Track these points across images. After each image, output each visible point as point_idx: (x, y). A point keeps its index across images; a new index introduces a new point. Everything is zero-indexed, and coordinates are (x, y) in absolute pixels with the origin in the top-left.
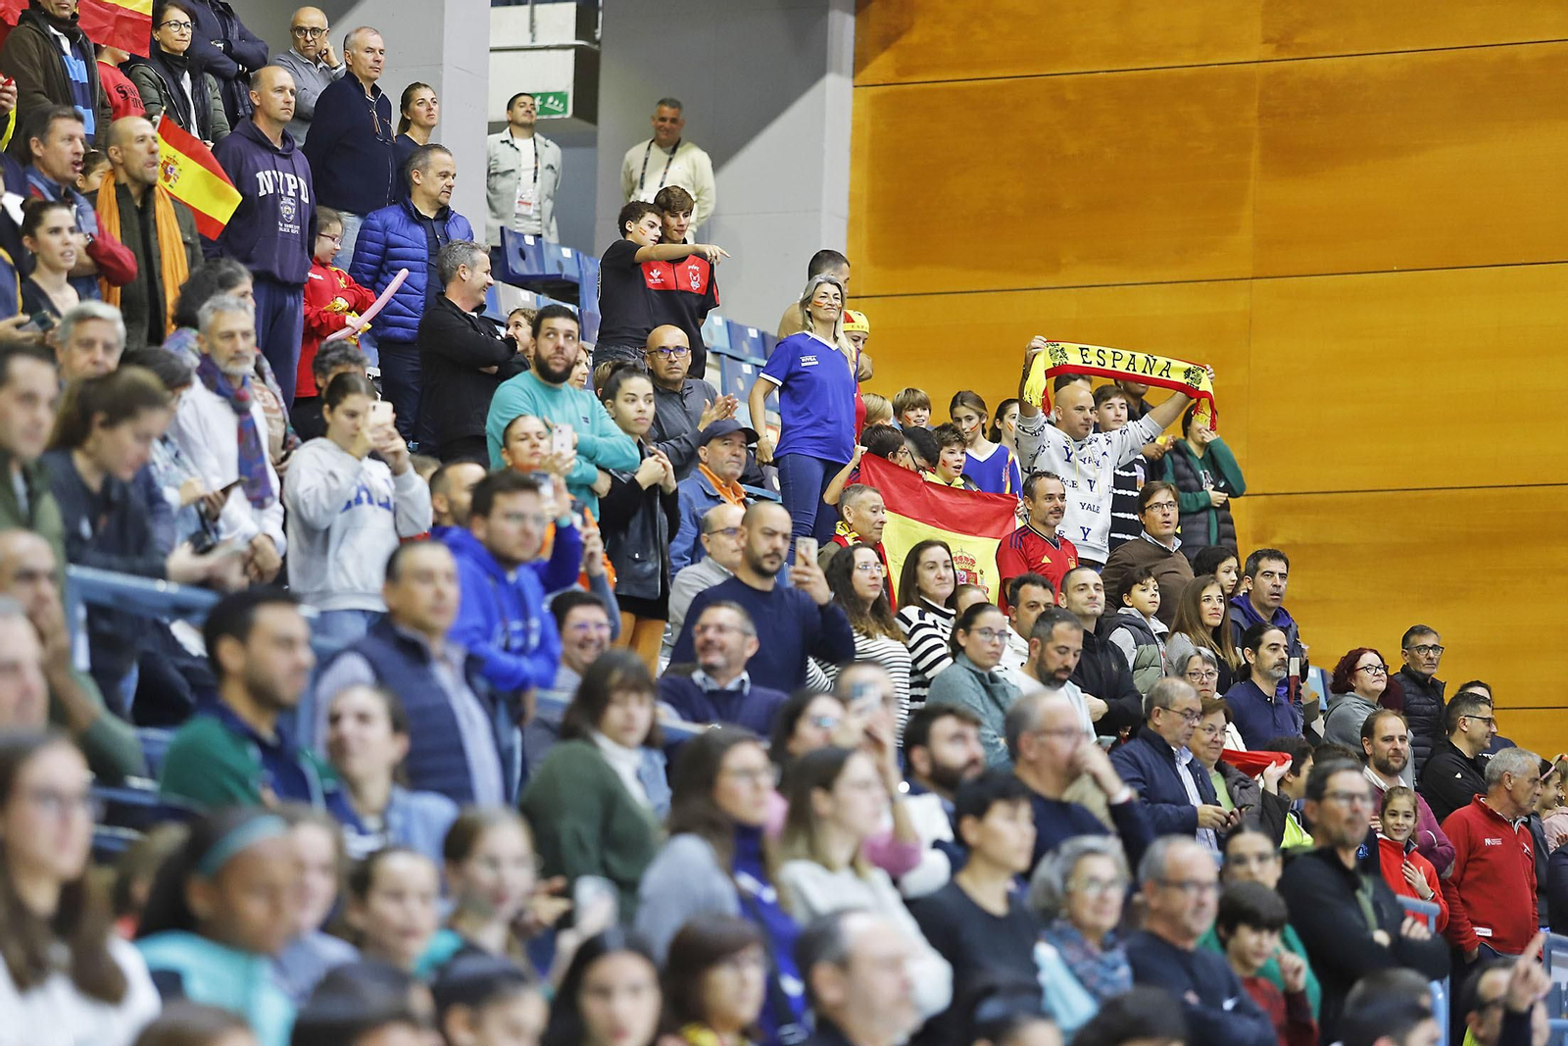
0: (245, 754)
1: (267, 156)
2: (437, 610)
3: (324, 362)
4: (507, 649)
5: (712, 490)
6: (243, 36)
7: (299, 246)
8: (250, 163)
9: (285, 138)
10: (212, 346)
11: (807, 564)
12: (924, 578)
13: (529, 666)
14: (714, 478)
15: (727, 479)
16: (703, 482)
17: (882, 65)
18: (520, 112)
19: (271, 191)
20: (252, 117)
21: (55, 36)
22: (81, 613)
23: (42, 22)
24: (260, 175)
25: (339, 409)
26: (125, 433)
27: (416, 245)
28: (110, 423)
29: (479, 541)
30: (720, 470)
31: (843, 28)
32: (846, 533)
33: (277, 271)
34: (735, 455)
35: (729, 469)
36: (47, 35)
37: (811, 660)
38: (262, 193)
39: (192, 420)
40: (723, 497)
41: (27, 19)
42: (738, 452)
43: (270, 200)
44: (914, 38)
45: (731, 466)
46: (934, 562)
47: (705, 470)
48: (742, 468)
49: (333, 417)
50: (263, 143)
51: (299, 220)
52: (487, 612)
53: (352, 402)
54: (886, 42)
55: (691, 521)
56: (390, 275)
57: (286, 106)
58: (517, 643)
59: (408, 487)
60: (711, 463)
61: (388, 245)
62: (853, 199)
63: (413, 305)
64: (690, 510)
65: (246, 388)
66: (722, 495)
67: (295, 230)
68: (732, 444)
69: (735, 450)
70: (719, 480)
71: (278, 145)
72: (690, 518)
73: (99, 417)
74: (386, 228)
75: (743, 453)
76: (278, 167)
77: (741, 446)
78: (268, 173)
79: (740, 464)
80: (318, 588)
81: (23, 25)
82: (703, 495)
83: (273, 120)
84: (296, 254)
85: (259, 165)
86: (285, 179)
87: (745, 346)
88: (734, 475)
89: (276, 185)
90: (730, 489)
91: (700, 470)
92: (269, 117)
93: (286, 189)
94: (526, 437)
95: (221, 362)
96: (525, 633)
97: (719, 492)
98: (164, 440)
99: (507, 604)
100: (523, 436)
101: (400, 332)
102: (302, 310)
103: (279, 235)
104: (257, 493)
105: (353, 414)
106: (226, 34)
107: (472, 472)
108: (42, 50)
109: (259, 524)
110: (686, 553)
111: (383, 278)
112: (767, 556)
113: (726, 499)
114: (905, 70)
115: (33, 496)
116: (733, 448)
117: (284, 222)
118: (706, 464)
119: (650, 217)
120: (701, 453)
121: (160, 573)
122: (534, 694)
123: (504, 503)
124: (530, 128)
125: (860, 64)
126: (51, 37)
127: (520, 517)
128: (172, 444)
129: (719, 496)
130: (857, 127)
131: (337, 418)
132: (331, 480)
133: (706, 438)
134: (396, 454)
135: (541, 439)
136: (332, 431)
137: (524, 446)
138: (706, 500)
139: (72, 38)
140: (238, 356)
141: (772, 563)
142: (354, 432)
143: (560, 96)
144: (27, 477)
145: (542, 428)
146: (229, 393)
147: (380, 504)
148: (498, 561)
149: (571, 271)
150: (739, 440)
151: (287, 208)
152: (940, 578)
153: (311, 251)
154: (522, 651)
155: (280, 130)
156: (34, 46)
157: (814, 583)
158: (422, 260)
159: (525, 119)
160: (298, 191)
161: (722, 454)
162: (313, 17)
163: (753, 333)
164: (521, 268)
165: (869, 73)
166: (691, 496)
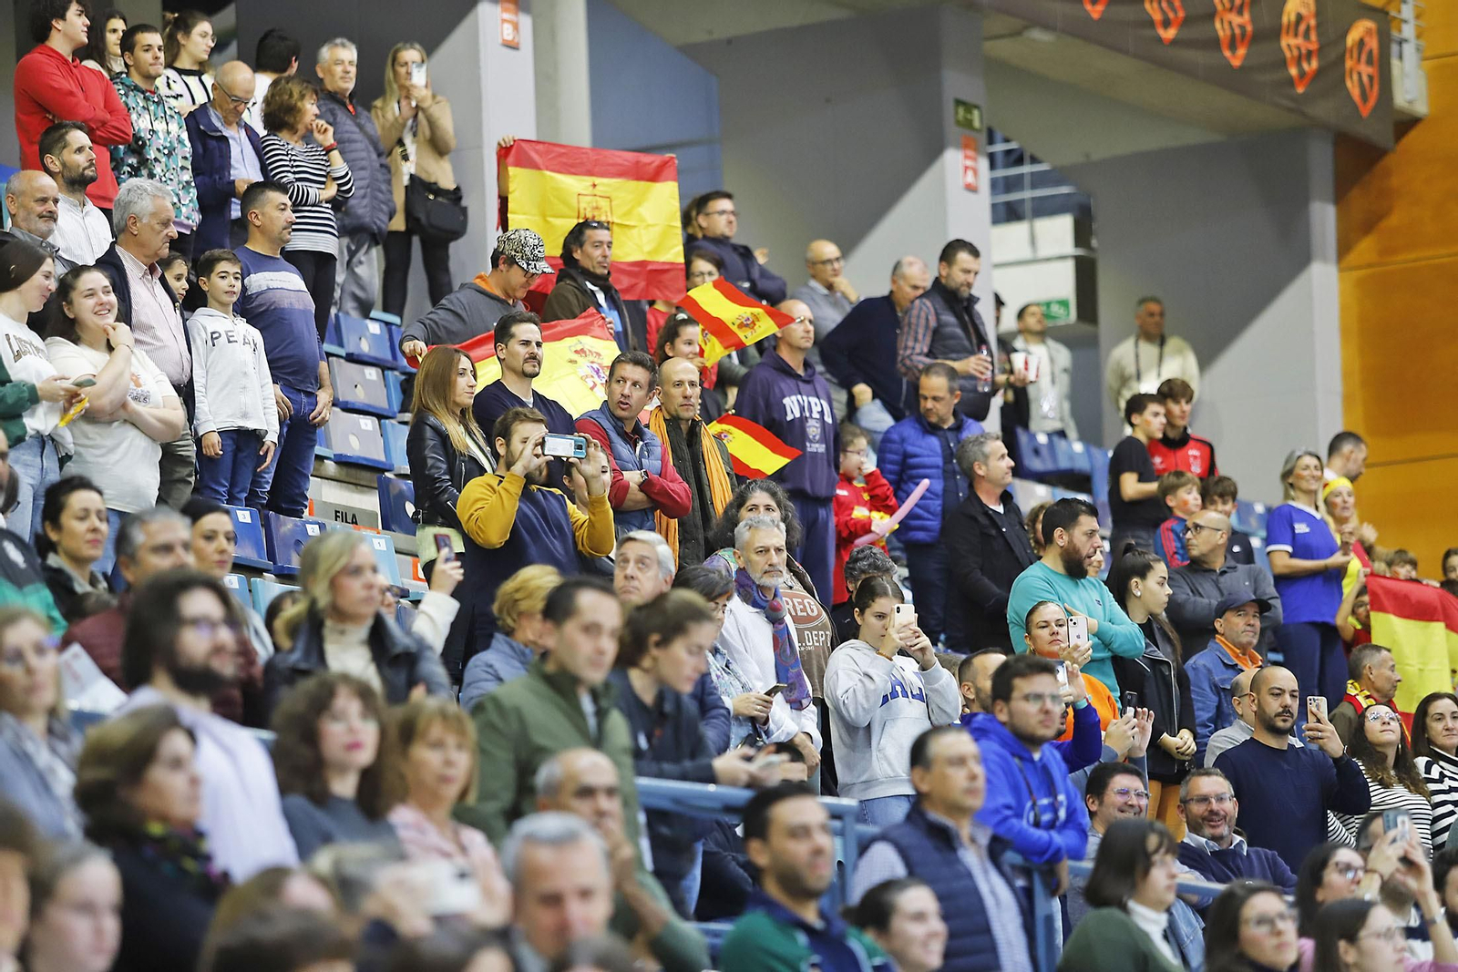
0: (794, 940)
1: (791, 382)
2: (971, 792)
3: (854, 569)
4: (1037, 824)
5: (1229, 659)
6: (764, 273)
7: (825, 463)
8: (777, 390)
9: (807, 365)
10: (748, 561)
11: (1319, 721)
12: (1431, 727)
13: (1058, 839)
14: (1229, 647)
15: (1244, 648)
16: (1220, 652)
17: (1366, 248)
18: (1031, 322)
19: (798, 415)
20: (775, 348)
21: (592, 291)
22: (642, 818)
23: (580, 279)
24: (786, 401)
25: (868, 612)
26: (679, 648)
27: (930, 453)
28: (664, 642)
29: (1004, 724)
30: (1236, 640)
31: (1324, 217)
32: (1357, 692)
33: (808, 487)
34: (1249, 625)
35: (1244, 639)
36: (586, 291)
37: (1331, 815)
38: (789, 417)
39: (734, 632)
40: (1241, 666)
41: (565, 277)
42: (1252, 622)
43: (797, 424)
44: (1393, 221)
45: (1247, 635)
46: (1441, 714)
47: (1221, 641)
48: (1257, 636)
49: (863, 620)
50: (786, 371)
51: (824, 439)
52: (1015, 790)
53: (880, 604)
54: (1368, 226)
55: (1212, 690)
56: (912, 485)
57: (806, 335)
58: (1046, 817)
59: (937, 680)
60: (1227, 633)
61: (906, 456)
62: (1346, 375)
63: (932, 510)
64: (1210, 680)
65: (778, 599)
66: (1239, 663)
67: (821, 448)
68: (1246, 615)
69: (1249, 620)
70: (1235, 649)
71: (801, 372)
72: (1211, 688)
73: (655, 638)
74: (903, 440)
75: (1257, 623)
76: (802, 391)
77: (1255, 616)
78: (794, 398)
79: (1255, 634)
80: (864, 778)
81: (562, 283)
82: (1222, 665)
83: (795, 348)
84: (823, 471)
85: (786, 393)
86: (809, 403)
87: (1254, 522)
88: (1250, 643)
89: (802, 409)
90: (1247, 657)
91: (1217, 641)
92: (792, 347)
93: (811, 412)
94: (1046, 625)
95: (756, 576)
96: (1054, 808)
97: (1236, 661)
98: (715, 651)
99: (1034, 783)
100: (1044, 624)
101: (921, 535)
102: (833, 521)
103: (808, 454)
104: (794, 696)
105: (881, 616)
106: (748, 272)
107: (995, 659)
108: (581, 304)
109: (798, 724)
110: (1210, 720)
111: (904, 487)
112: (1278, 715)
113: (1244, 668)
114: (1386, 251)
115: (601, 714)
116: (1247, 619)
117: (811, 442)
118: (1223, 635)
119: (1153, 407)
120: (1217, 625)
121: (710, 778)
122: (1067, 864)
123: (1022, 686)
124: (1042, 335)
125: (1344, 248)
126: (589, 291)
127: (1039, 697)
128: (723, 655)
129: (1236, 665)
130: (1344, 309)
131: (868, 621)
132: (866, 680)
133: (1221, 611)
134: (923, 650)
135: (1060, 626)
136: (863, 631)
137: (1045, 633)
138: (1224, 669)
139: (607, 290)
140: (771, 570)
141: (1285, 721)
142: (883, 632)
143: (1064, 303)
144: (595, 695)
145: (1062, 616)
146: (764, 604)
147: (913, 696)
148: (1023, 741)
149: (1082, 465)
150: (1252, 610)
151: (813, 429)
152: (1447, 730)
153: (837, 467)
154: (1051, 825)
155: (801, 357)
156: (575, 301)
157: (1328, 737)
158: (938, 467)
159: (1037, 327)
160: (822, 413)
161: (1238, 624)
162: (829, 249)
163: (1259, 509)
164: (1036, 464)
165: (1353, 258)
166: (1210, 665)
